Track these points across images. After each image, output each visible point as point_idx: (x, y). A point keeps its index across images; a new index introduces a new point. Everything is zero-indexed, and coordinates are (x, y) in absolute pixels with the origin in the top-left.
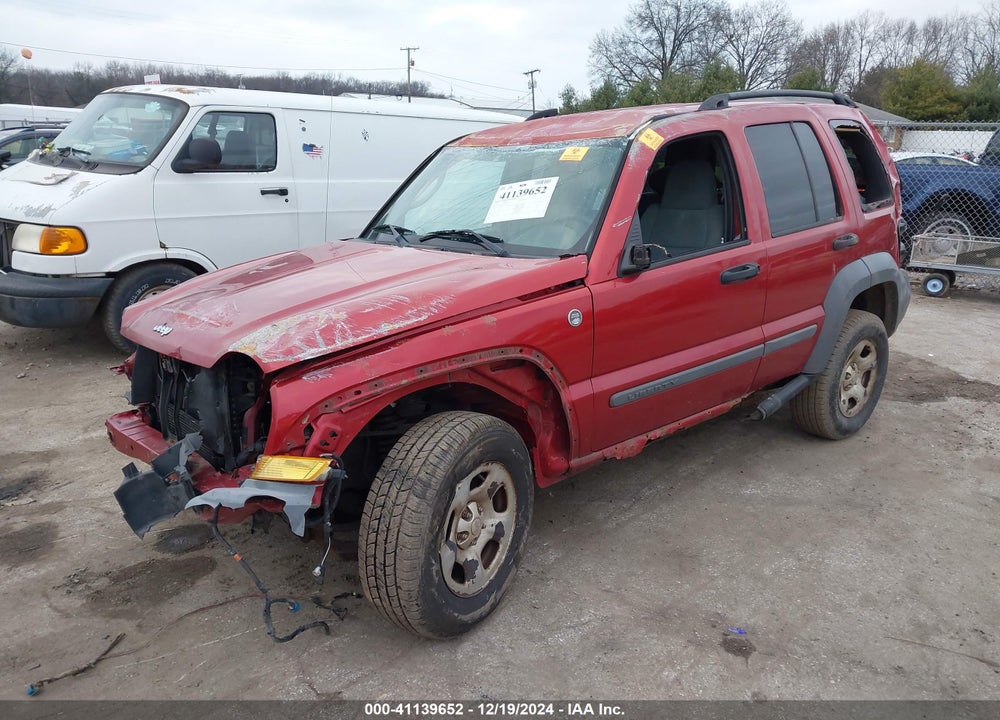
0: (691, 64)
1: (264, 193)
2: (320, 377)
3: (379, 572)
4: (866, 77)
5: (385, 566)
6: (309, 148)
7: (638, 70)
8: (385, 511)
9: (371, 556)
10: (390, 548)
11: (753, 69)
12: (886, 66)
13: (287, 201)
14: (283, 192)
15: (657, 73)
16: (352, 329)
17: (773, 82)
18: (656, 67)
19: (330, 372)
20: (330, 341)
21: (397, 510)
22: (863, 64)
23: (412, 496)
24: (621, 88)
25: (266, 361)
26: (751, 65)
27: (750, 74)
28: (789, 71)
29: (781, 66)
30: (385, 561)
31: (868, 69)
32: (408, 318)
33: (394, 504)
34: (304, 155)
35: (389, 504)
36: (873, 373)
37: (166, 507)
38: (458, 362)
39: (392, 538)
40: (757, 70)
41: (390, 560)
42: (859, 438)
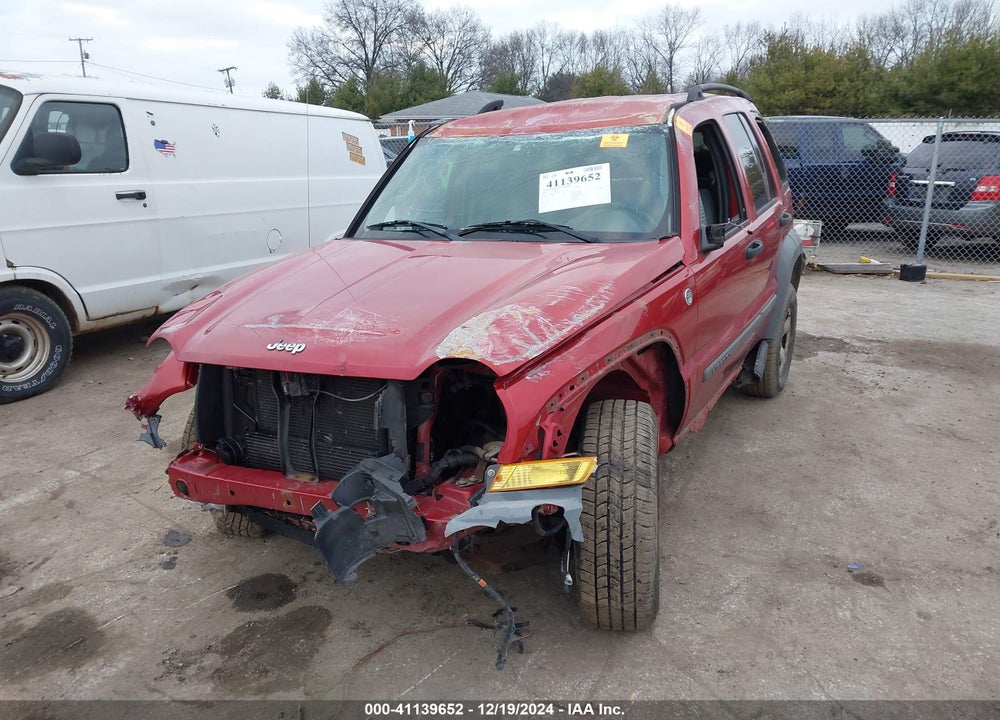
0: (394, 65)
1: (119, 197)
2: (541, 375)
3: (614, 570)
4: (549, 83)
5: (622, 562)
6: (161, 145)
7: (342, 69)
8: (612, 506)
9: (603, 555)
10: (627, 542)
11: (452, 71)
12: (564, 72)
13: (145, 206)
14: (141, 196)
15: (361, 74)
16: (553, 323)
17: (472, 84)
18: (359, 67)
19: (546, 369)
20: (543, 338)
21: (627, 503)
22: (546, 70)
23: (638, 487)
24: (327, 88)
25: (497, 363)
26: (449, 68)
27: (450, 76)
28: (484, 73)
29: (476, 69)
30: (622, 557)
31: (550, 75)
32: (590, 307)
33: (622, 497)
34: (156, 153)
35: (615, 498)
36: (788, 336)
37: (362, 546)
38: (629, 349)
39: (628, 532)
40: (456, 72)
41: (628, 555)
42: (786, 394)
